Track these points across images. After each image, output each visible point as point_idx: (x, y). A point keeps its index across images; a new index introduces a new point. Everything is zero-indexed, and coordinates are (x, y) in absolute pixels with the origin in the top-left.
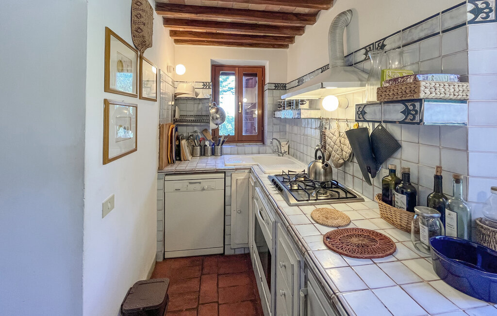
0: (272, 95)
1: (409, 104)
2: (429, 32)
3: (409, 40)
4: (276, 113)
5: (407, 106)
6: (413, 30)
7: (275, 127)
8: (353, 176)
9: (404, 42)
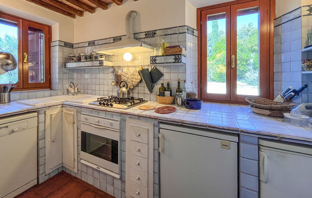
0: (62, 51)
1: (176, 56)
2: (174, 32)
3: (167, 33)
4: (67, 64)
5: (176, 57)
6: (168, 30)
7: (64, 75)
8: (138, 93)
9: (165, 34)
